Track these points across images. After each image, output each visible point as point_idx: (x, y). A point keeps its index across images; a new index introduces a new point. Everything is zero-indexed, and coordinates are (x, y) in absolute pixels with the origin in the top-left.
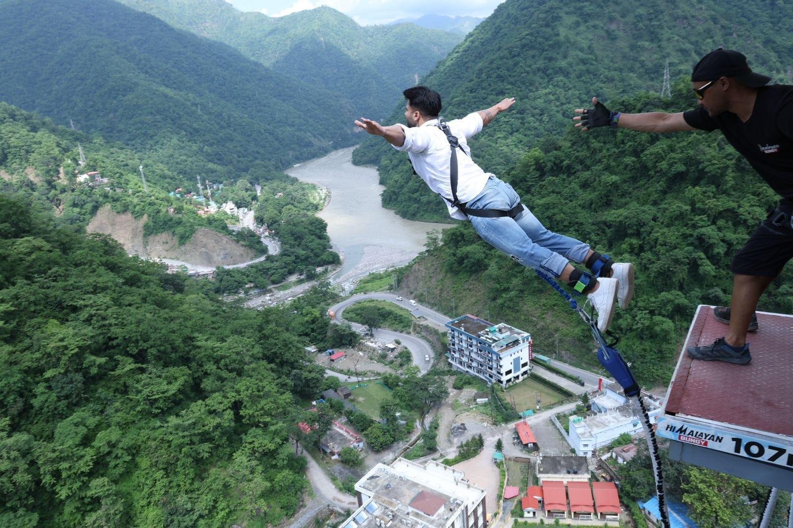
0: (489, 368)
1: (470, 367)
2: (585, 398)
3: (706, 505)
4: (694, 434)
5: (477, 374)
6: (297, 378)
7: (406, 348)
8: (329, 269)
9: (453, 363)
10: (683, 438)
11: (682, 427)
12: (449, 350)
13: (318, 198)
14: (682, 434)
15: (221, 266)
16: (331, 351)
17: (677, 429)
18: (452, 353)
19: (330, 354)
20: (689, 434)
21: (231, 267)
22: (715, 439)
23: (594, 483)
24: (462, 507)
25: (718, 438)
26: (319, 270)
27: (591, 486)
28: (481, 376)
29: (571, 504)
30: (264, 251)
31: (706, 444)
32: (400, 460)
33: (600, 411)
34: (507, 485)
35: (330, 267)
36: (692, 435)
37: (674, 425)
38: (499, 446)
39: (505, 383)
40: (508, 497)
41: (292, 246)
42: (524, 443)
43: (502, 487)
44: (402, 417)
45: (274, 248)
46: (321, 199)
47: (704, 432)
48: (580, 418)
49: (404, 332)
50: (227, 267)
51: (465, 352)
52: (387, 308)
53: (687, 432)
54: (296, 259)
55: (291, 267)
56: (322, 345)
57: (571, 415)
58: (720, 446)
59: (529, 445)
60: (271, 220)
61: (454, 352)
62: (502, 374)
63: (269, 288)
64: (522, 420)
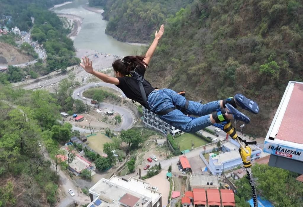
0: (165, 126)
1: (155, 125)
2: (219, 144)
3: (281, 202)
4: (285, 151)
5: (159, 129)
6: (56, 130)
7: (118, 114)
8: (75, 68)
9: (145, 123)
10: (278, 153)
11: (278, 147)
12: (143, 115)
13: (68, 26)
14: (278, 151)
15: (11, 65)
16: (75, 115)
17: (275, 148)
18: (145, 117)
19: (75, 117)
20: (281, 151)
21: (17, 66)
22: (296, 154)
23: (221, 190)
24: (148, 202)
25: (298, 153)
26: (69, 68)
27: (220, 191)
28: (161, 130)
29: (208, 201)
30: (36, 57)
31: (291, 156)
32: (115, 177)
33: (227, 151)
34: (174, 191)
35: (75, 67)
36: (284, 151)
37: (273, 146)
38: (170, 170)
39: (174, 135)
40: (174, 197)
41: (53, 54)
42: (184, 168)
43: (170, 192)
44: (116, 153)
45: (42, 54)
46: (70, 26)
47: (290, 149)
48: (215, 154)
49: (118, 105)
50: (14, 66)
51: (152, 117)
52: (108, 91)
53: (281, 150)
54: (55, 61)
55: (52, 66)
56: (70, 111)
57: (210, 153)
58: (299, 158)
59: (187, 169)
60: (40, 39)
61: (146, 117)
62: (173, 130)
63: (40, 78)
64: (183, 155)
